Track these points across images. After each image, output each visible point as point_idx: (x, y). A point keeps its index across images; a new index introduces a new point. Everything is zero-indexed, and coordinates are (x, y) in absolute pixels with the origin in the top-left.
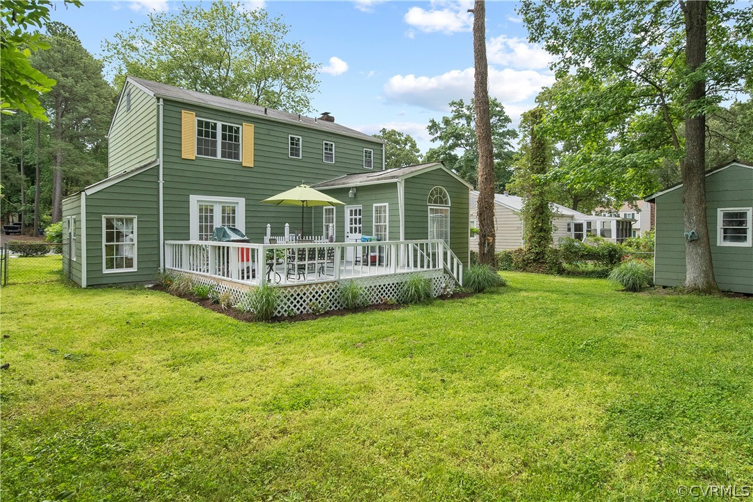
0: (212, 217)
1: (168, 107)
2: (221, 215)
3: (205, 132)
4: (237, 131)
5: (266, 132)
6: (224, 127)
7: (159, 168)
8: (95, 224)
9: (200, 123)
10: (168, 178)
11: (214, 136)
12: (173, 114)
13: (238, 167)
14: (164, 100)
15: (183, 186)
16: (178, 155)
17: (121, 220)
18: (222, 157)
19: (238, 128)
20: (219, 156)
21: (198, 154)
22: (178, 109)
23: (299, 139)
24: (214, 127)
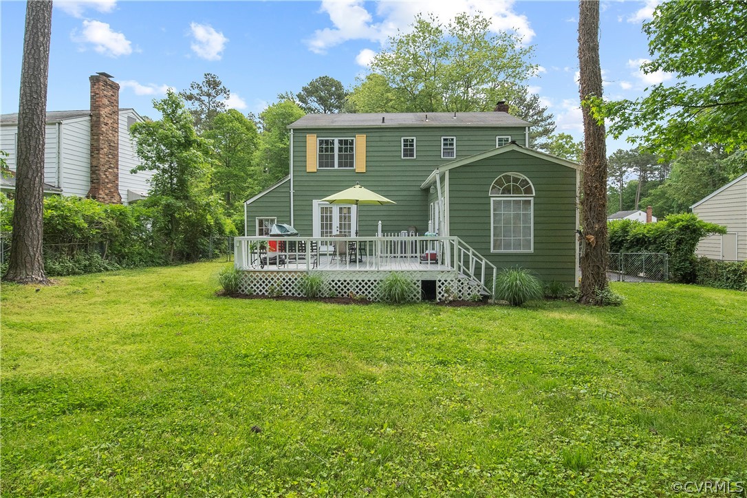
0: (331, 217)
1: (297, 135)
2: (339, 215)
3: (325, 148)
4: (352, 143)
5: (378, 139)
6: (340, 142)
7: (290, 182)
8: (252, 224)
9: (321, 142)
10: (297, 188)
11: (332, 149)
12: (301, 139)
13: (352, 174)
14: (294, 129)
15: (308, 193)
16: (303, 169)
17: (267, 220)
18: (339, 167)
19: (352, 140)
20: (336, 167)
21: (319, 167)
22: (304, 135)
23: (413, 140)
24: (333, 143)
